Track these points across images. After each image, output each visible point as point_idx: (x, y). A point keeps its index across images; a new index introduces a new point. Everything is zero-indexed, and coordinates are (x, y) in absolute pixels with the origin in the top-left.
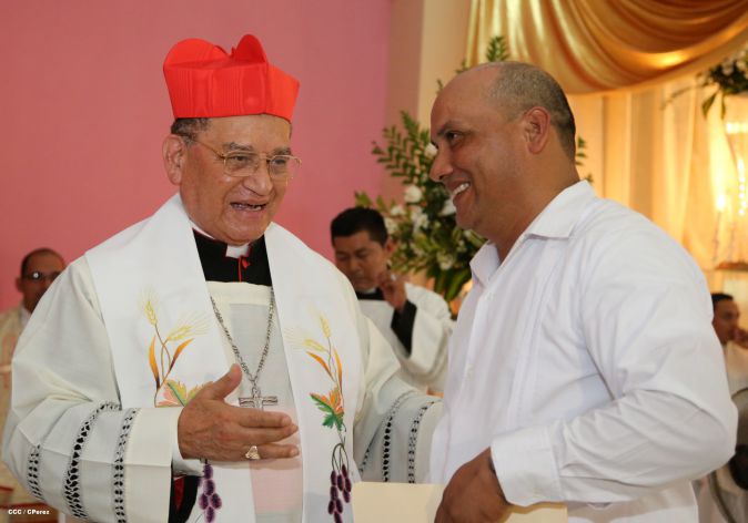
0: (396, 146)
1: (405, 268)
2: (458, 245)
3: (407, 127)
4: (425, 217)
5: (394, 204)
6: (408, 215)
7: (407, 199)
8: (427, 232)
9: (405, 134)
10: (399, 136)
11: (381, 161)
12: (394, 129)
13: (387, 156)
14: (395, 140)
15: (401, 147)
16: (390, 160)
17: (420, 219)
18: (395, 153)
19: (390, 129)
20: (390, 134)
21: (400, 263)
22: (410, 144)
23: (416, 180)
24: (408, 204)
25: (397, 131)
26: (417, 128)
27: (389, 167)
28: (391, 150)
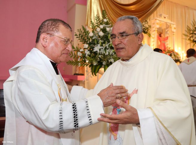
0: (81, 34)
1: (84, 65)
2: (98, 59)
3: (84, 30)
4: (89, 52)
5: (81, 49)
6: (84, 52)
7: (84, 47)
8: (90, 56)
9: (83, 31)
10: (82, 31)
11: (77, 37)
12: (80, 29)
13: (79, 36)
14: (81, 32)
15: (82, 34)
16: (80, 37)
17: (87, 53)
18: (81, 36)
19: (79, 30)
20: (79, 31)
21: (82, 64)
22: (84, 34)
23: (86, 43)
24: (85, 49)
25: (81, 30)
26: (86, 30)
27: (79, 39)
28: (80, 35)
